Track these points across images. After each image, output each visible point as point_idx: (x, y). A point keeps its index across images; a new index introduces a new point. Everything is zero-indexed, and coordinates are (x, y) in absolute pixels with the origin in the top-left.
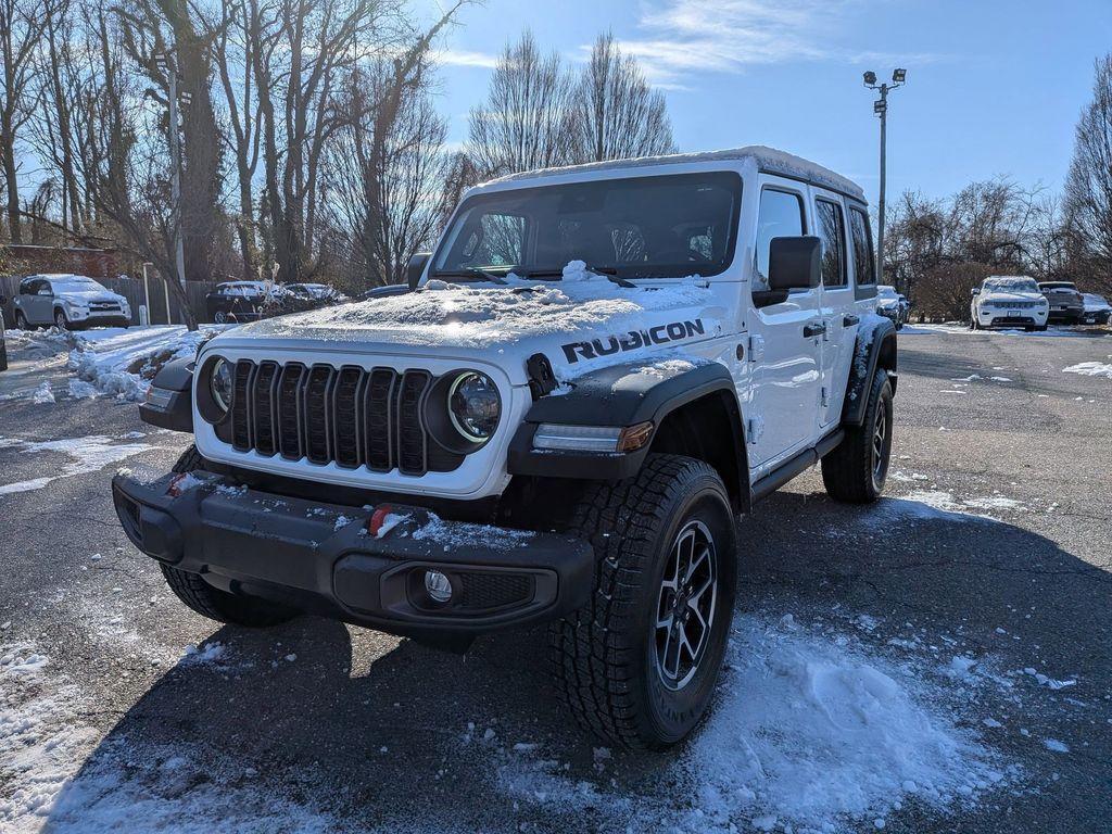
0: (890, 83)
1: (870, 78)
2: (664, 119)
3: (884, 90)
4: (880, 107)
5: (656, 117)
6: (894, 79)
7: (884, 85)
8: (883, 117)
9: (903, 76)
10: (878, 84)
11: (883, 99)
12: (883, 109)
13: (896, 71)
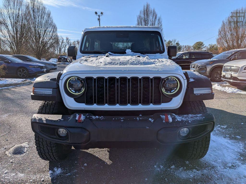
0: (100, 15)
1: (96, 13)
2: (51, 16)
3: (99, 16)
4: (99, 19)
5: (49, 15)
6: (101, 14)
7: (99, 15)
8: (99, 22)
9: (103, 13)
10: (98, 14)
11: (99, 18)
12: (99, 20)
13: (101, 12)
